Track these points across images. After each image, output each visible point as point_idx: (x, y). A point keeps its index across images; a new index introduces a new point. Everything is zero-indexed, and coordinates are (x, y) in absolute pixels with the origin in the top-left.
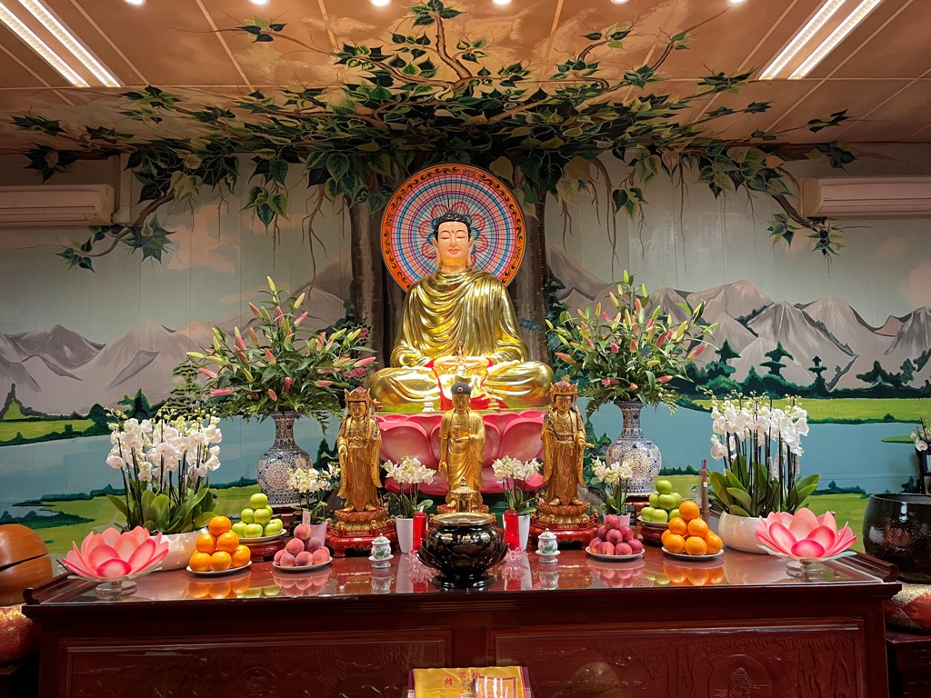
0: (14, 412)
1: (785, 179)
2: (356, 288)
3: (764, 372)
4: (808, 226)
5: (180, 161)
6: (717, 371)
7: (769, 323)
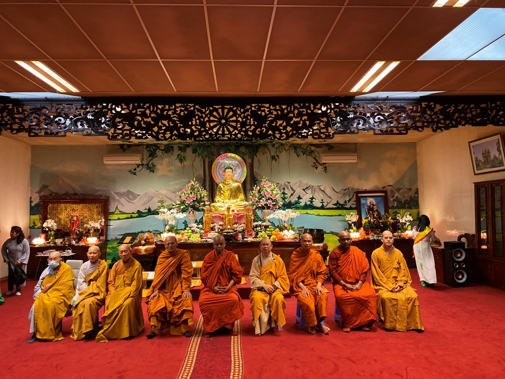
0: (117, 212)
1: (316, 153)
2: (204, 180)
3: (309, 203)
4: (321, 165)
5: (159, 147)
6: (297, 203)
7: (310, 190)
